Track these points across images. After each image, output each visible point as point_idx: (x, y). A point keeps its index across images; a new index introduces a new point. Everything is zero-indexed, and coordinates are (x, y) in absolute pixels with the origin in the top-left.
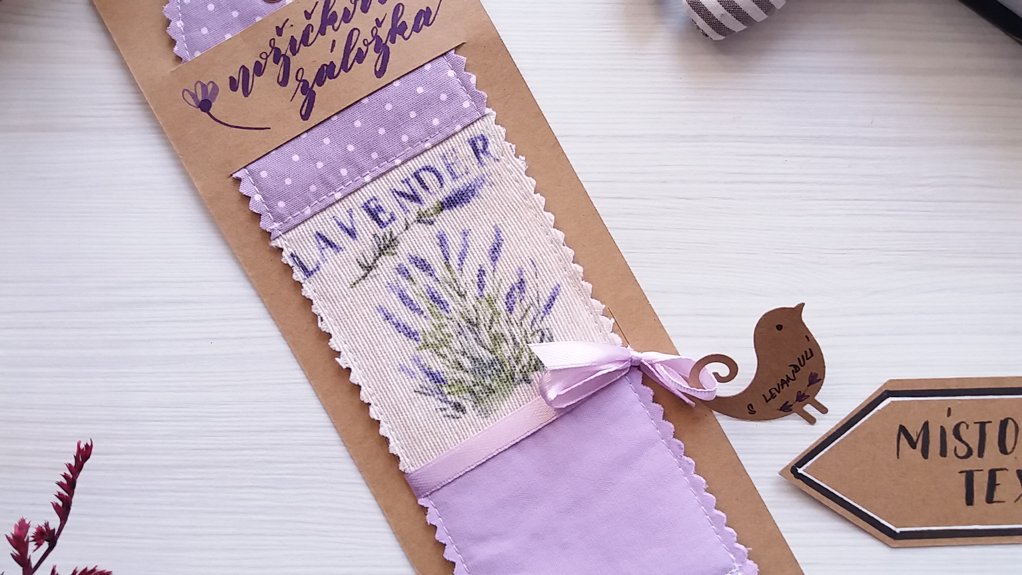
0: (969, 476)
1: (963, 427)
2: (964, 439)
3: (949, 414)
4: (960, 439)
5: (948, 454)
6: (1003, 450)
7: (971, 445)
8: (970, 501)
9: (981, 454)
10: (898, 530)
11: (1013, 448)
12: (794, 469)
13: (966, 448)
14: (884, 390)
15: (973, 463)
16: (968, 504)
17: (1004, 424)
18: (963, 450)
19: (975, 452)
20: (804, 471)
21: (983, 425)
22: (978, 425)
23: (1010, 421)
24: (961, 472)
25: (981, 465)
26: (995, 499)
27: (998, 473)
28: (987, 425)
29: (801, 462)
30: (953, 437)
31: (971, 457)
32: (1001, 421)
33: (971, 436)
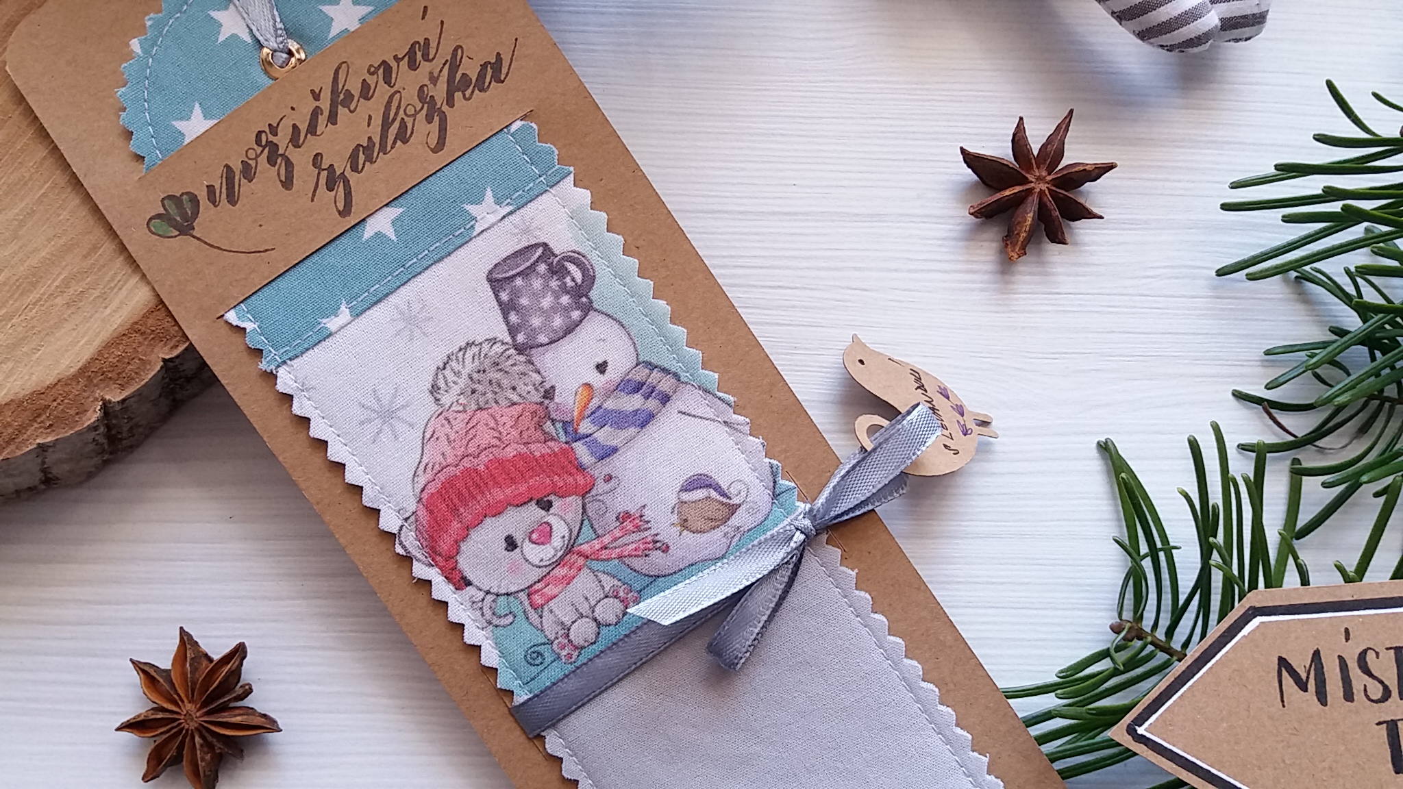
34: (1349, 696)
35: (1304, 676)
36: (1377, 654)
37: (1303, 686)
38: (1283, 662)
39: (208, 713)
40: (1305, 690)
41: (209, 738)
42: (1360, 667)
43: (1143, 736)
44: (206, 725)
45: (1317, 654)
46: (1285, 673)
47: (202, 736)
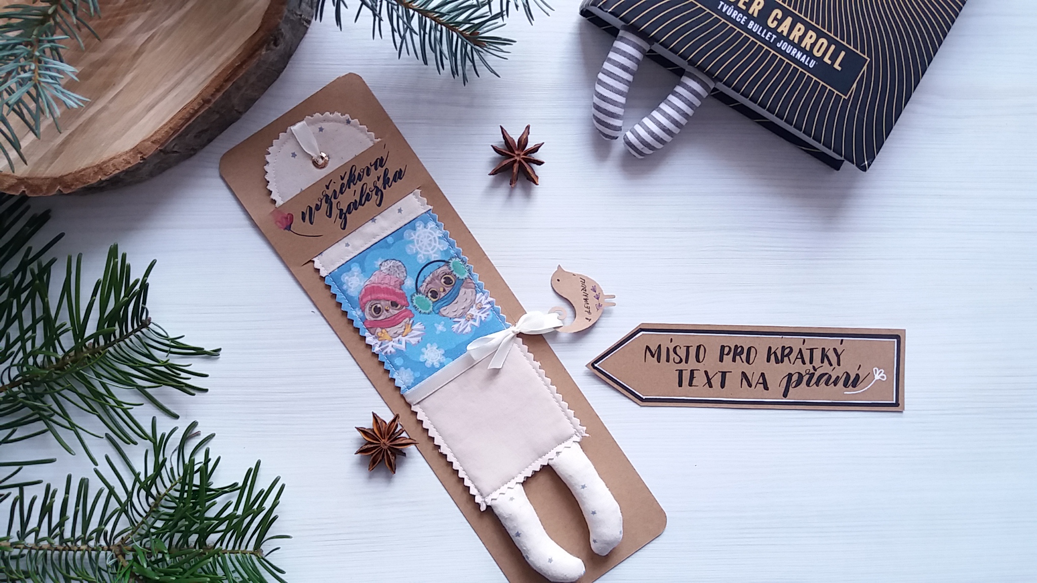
0: (681, 372)
1: (678, 348)
2: (678, 354)
3: (671, 341)
4: (676, 354)
5: (670, 361)
6: (698, 361)
7: (682, 357)
8: (680, 385)
9: (686, 362)
10: (644, 397)
11: (703, 360)
12: (593, 365)
13: (679, 359)
14: (639, 328)
15: (683, 366)
16: (679, 386)
17: (699, 347)
18: (677, 360)
19: (684, 361)
20: (598, 365)
21: (688, 347)
22: (686, 347)
23: (702, 346)
24: (676, 370)
25: (687, 367)
26: (693, 384)
27: (695, 371)
28: (690, 348)
29: (596, 361)
30: (673, 353)
31: (682, 363)
32: (698, 346)
33: (682, 353)
34: (668, 361)
35: (654, 352)
36: (680, 348)
37: (653, 356)
38: (647, 347)
39: (391, 442)
40: (653, 357)
41: (393, 451)
42: (673, 351)
43: (596, 367)
44: (391, 446)
45: (660, 345)
46: (647, 350)
47: (390, 451)
